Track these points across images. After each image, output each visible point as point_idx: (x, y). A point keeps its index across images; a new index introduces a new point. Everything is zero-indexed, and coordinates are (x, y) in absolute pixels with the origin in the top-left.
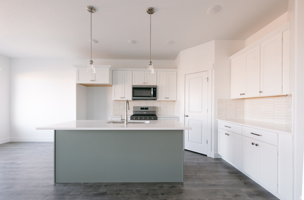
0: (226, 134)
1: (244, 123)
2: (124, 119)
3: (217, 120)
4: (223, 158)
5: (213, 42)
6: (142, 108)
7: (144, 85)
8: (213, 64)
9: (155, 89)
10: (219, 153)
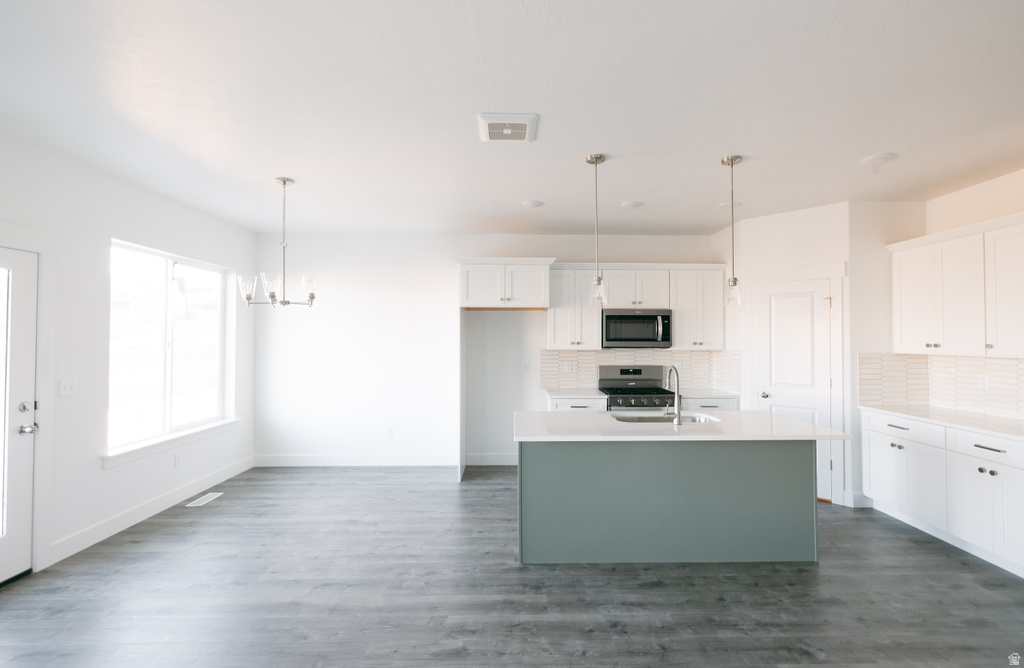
0: (893, 445)
1: (928, 417)
2: (673, 413)
3: (859, 407)
4: (877, 506)
5: (844, 207)
6: (624, 371)
7: (633, 307)
8: (846, 263)
9: (667, 318)
10: (867, 492)
